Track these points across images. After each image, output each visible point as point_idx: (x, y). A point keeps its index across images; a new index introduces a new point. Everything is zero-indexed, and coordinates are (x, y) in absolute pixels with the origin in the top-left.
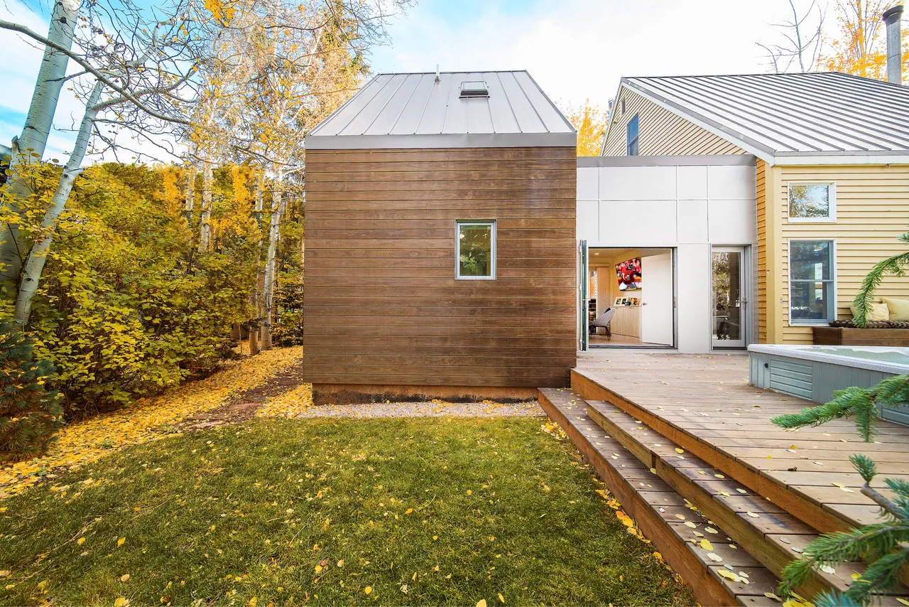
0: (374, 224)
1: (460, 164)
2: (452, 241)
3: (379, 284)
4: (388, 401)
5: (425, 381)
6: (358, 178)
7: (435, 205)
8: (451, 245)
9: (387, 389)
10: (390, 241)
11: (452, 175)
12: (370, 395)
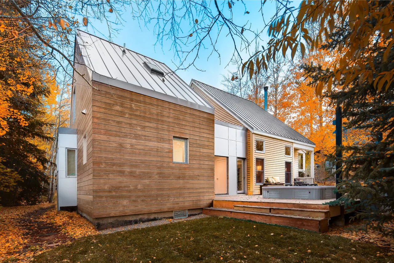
0: (135, 131)
1: (173, 110)
2: (171, 145)
3: (138, 162)
4: (141, 223)
5: (160, 210)
6: (126, 105)
7: (165, 128)
8: (171, 147)
9: (141, 217)
10: (143, 141)
11: (171, 115)
12: (132, 221)
